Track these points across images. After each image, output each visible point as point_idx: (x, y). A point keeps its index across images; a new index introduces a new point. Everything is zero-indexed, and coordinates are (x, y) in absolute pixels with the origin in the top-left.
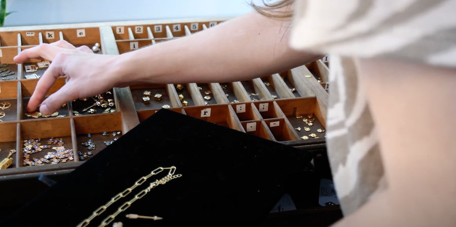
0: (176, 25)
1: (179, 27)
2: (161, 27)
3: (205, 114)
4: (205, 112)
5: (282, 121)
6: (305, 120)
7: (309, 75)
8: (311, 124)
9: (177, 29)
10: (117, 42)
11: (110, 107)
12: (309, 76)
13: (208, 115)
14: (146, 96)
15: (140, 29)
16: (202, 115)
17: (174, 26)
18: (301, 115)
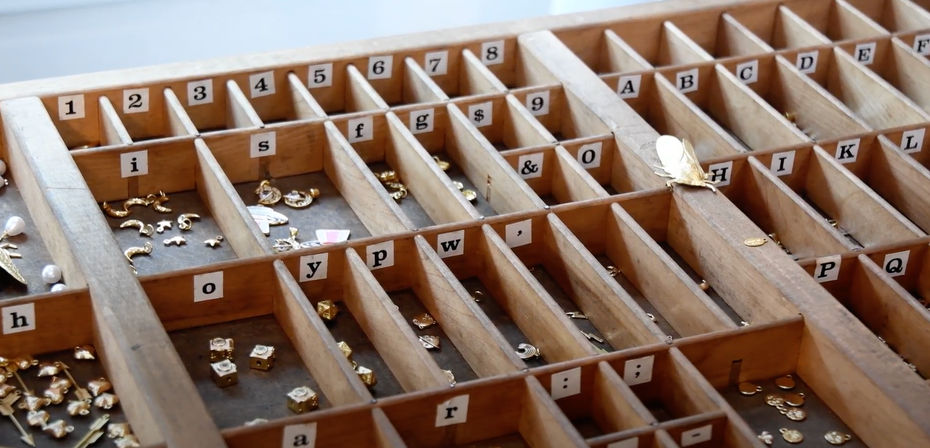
0: (259, 77)
1: (270, 82)
2: (209, 85)
3: (449, 416)
4: (449, 410)
5: (721, 425)
6: (774, 402)
7: (755, 237)
8: (799, 414)
9: (264, 88)
10: (76, 158)
11: (102, 410)
12: (759, 241)
13: (460, 416)
14: (220, 356)
15: (139, 97)
16: (441, 421)
17: (254, 80)
18: (755, 382)
